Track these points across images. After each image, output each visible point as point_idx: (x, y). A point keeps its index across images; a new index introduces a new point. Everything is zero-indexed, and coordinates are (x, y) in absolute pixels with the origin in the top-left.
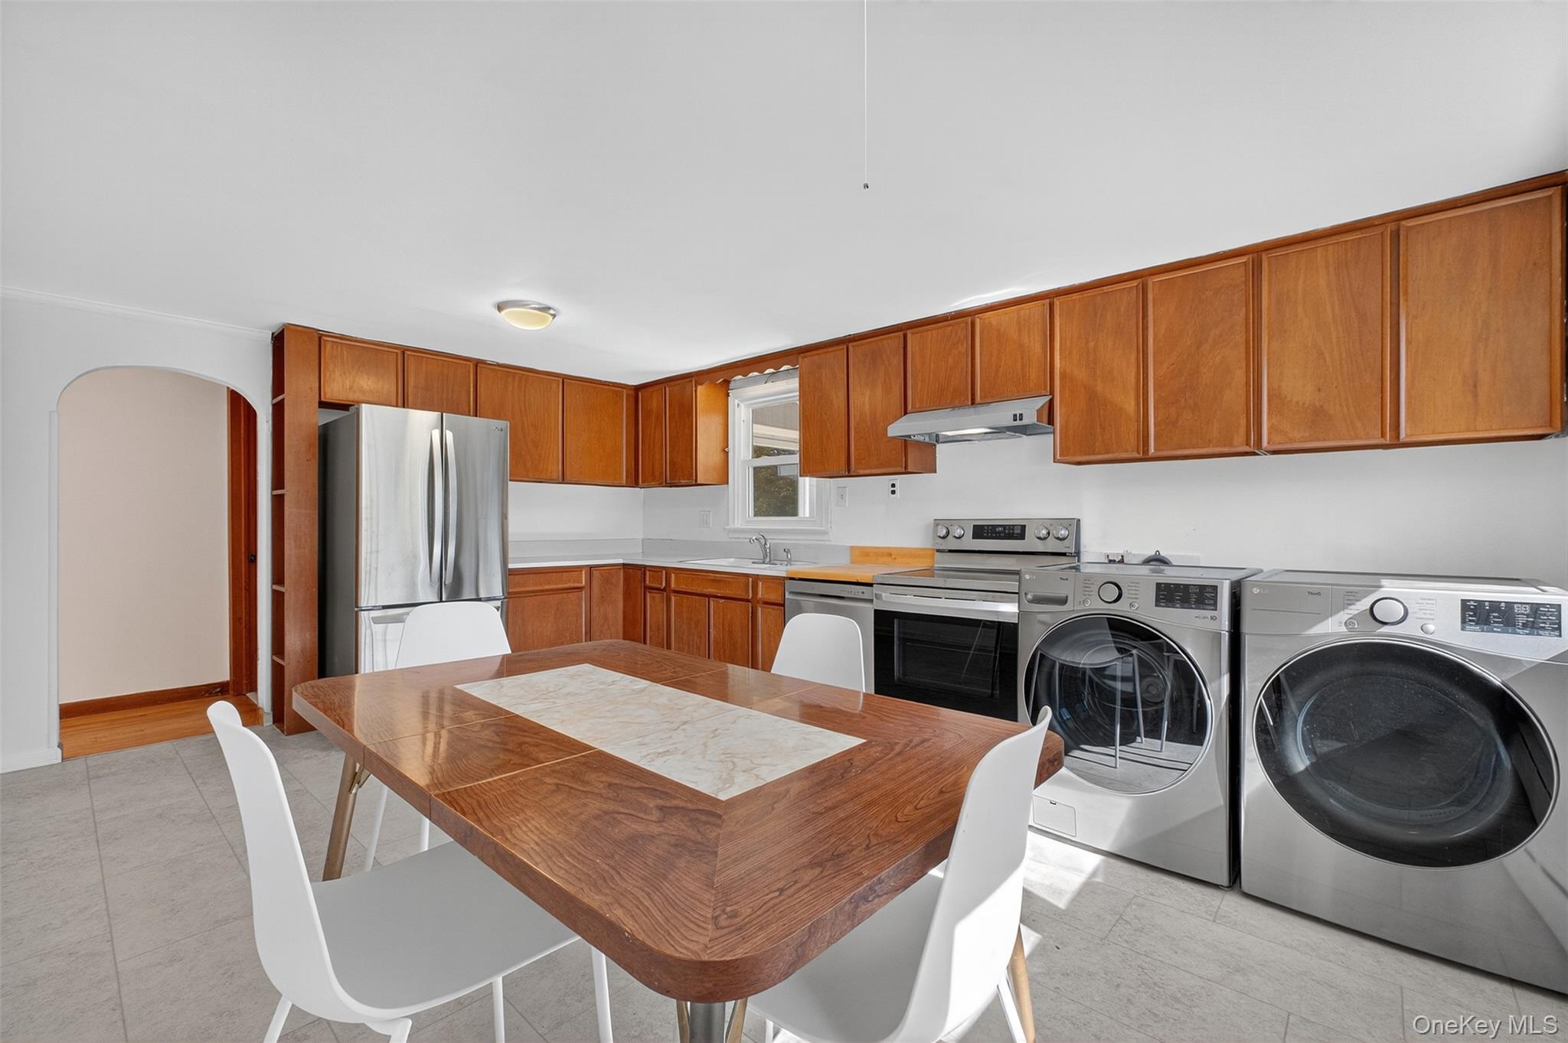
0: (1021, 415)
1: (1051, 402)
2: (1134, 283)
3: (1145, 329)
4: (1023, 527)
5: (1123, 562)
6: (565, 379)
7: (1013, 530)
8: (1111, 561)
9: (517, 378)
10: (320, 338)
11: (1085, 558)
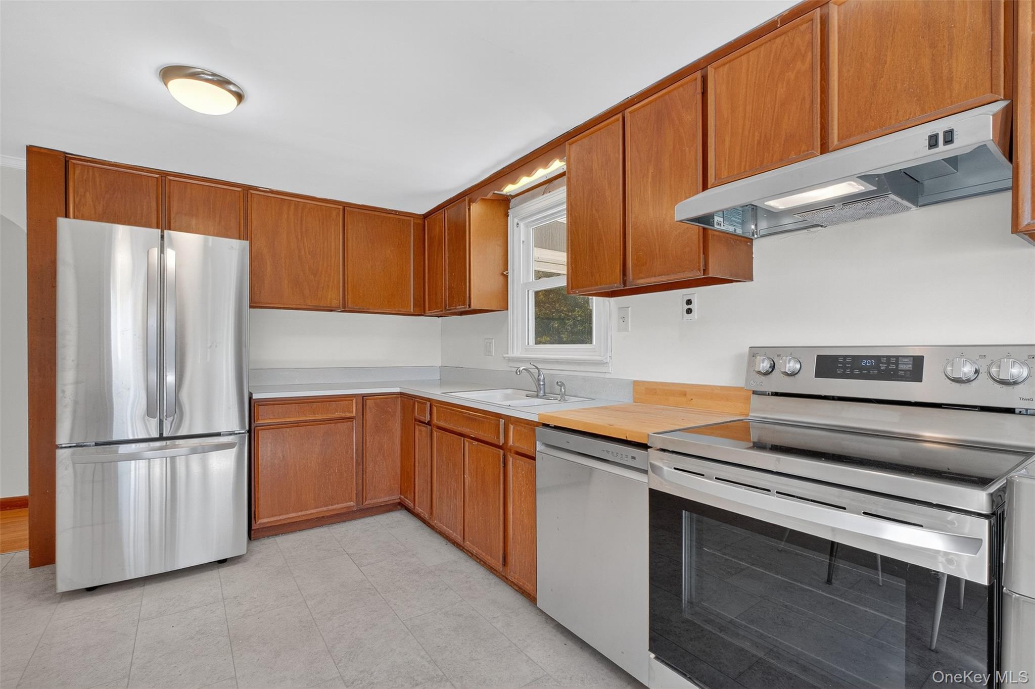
0: (949, 133)
1: (1011, 108)
4: (918, 362)
6: (345, 207)
7: (897, 364)
9: (292, 207)
10: (66, 162)
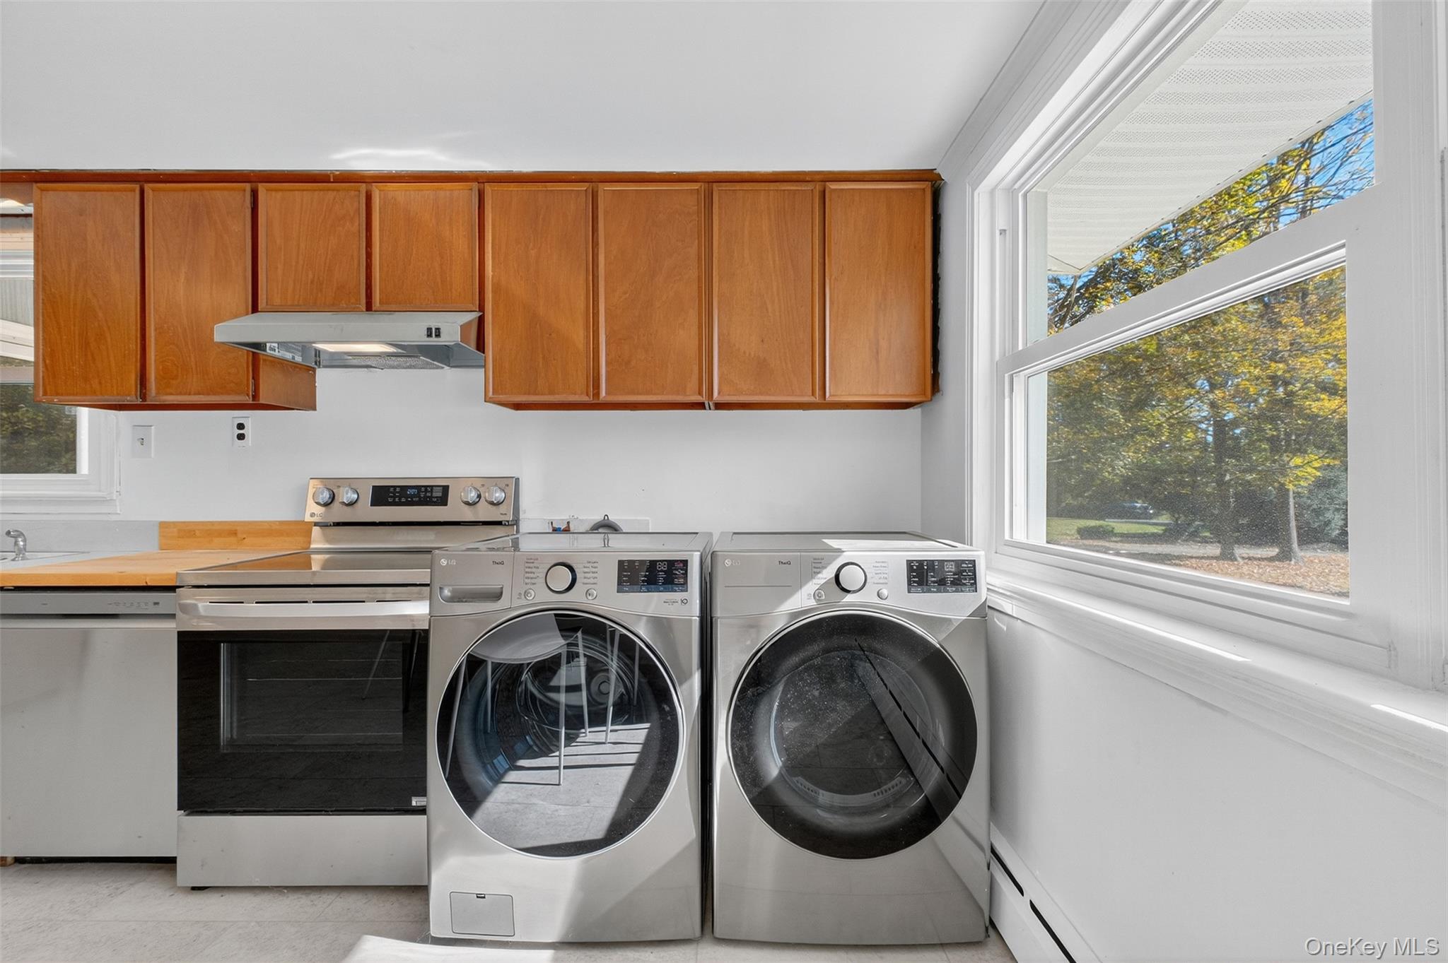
0: (438, 330)
1: (481, 320)
2: (583, 187)
3: (595, 245)
4: (446, 489)
5: (569, 531)
7: (432, 491)
8: (556, 530)
11: (524, 527)
